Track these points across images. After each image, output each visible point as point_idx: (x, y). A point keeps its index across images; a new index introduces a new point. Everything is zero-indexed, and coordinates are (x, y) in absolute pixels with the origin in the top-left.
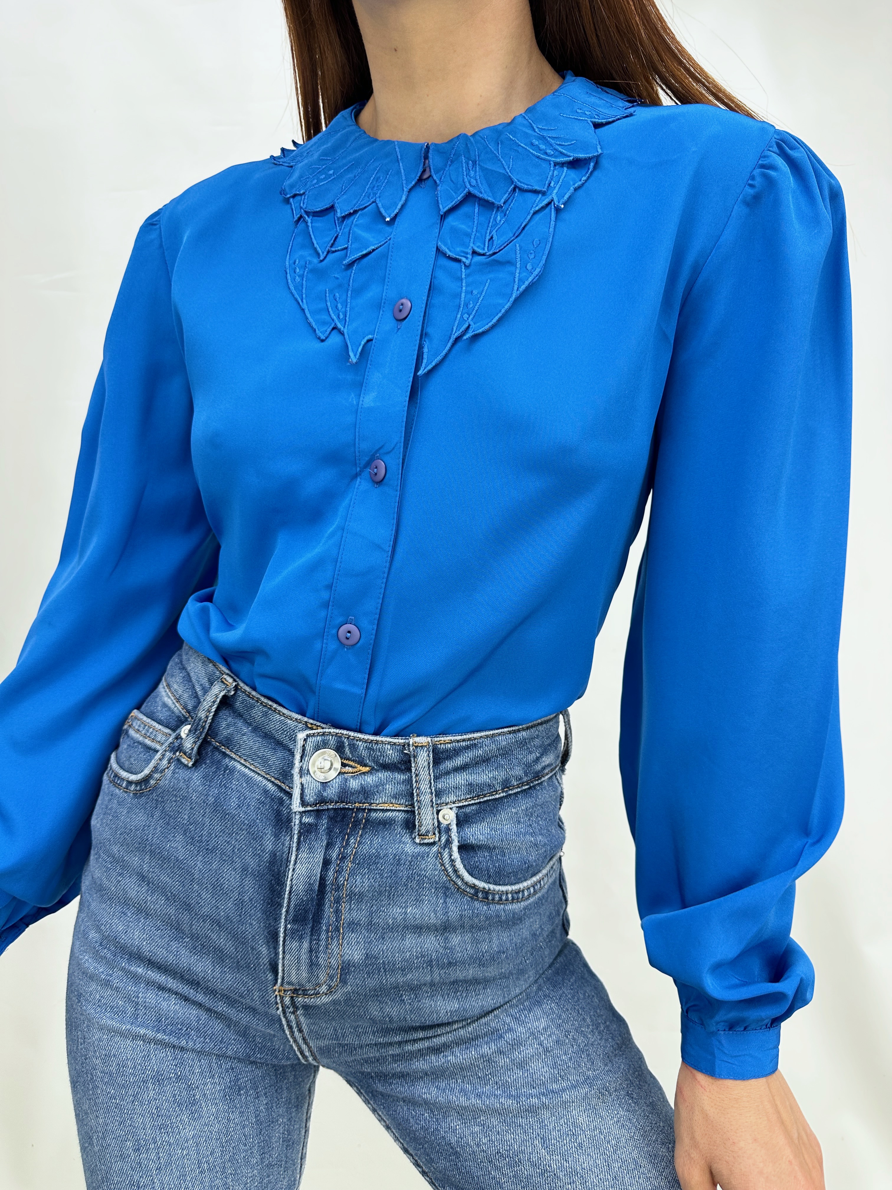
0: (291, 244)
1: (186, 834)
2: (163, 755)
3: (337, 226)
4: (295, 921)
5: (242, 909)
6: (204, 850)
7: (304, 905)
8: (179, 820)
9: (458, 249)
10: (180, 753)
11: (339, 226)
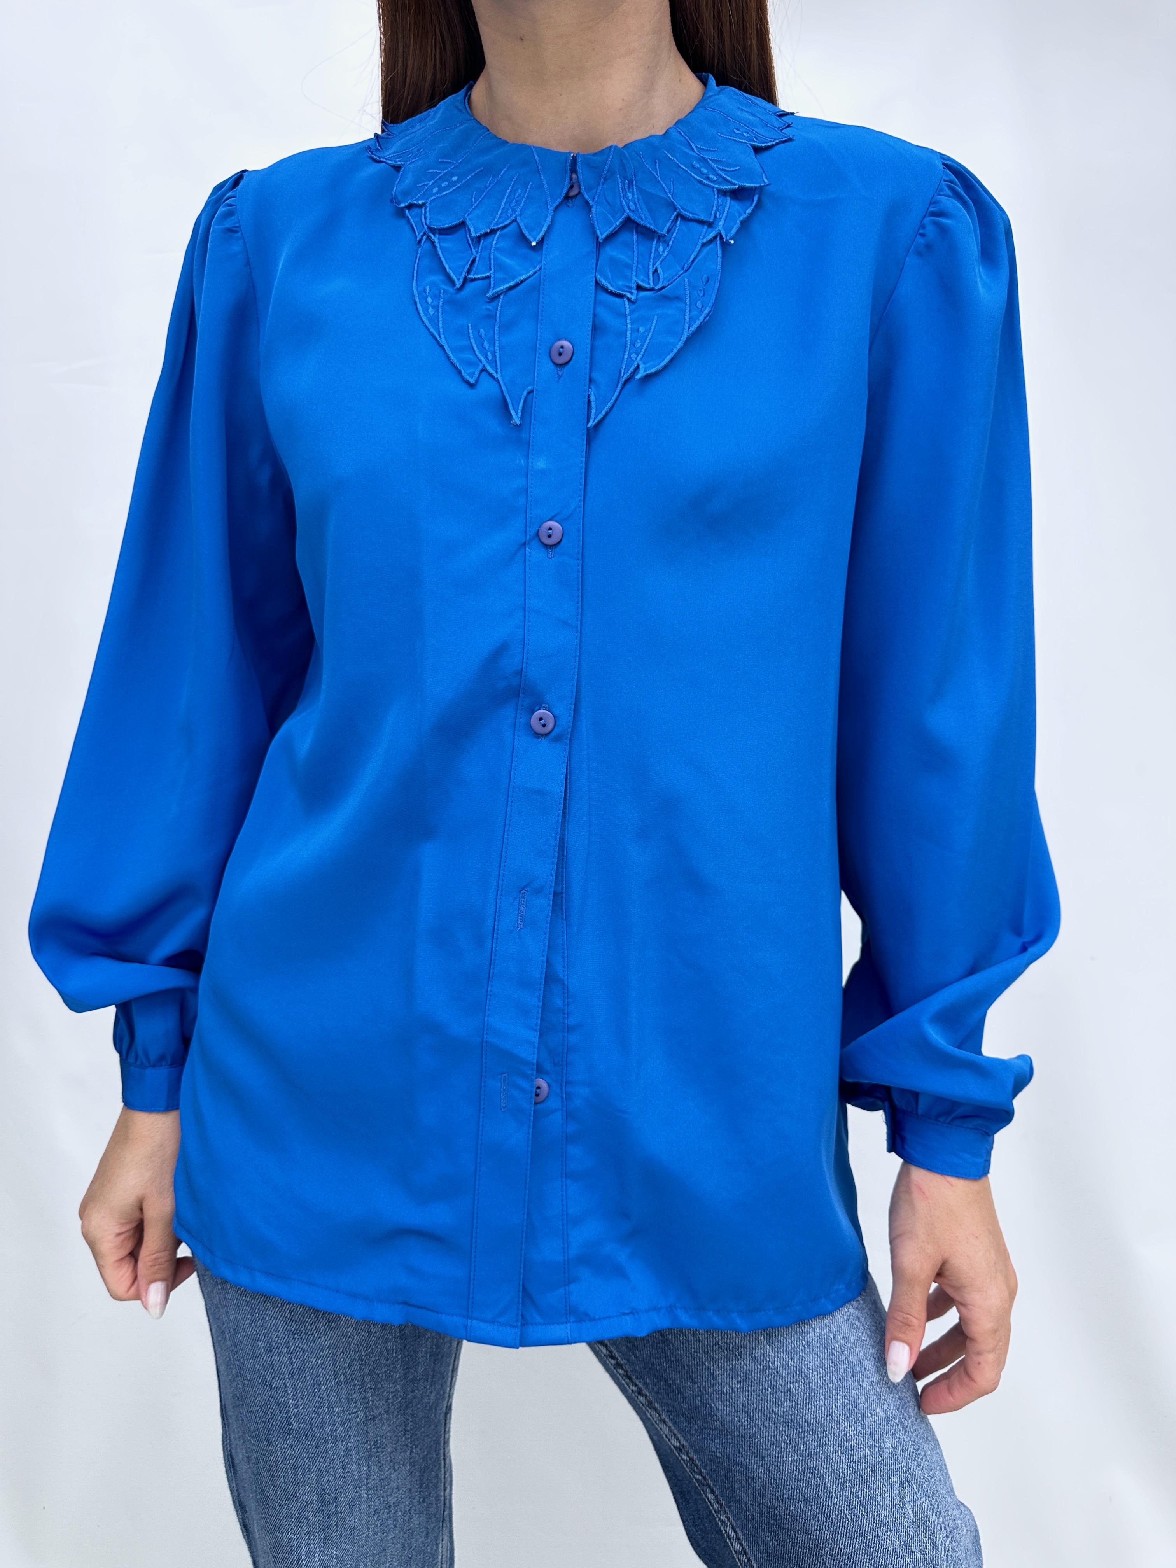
0: (416, 267)
3: (472, 247)
9: (620, 283)
11: (474, 248)
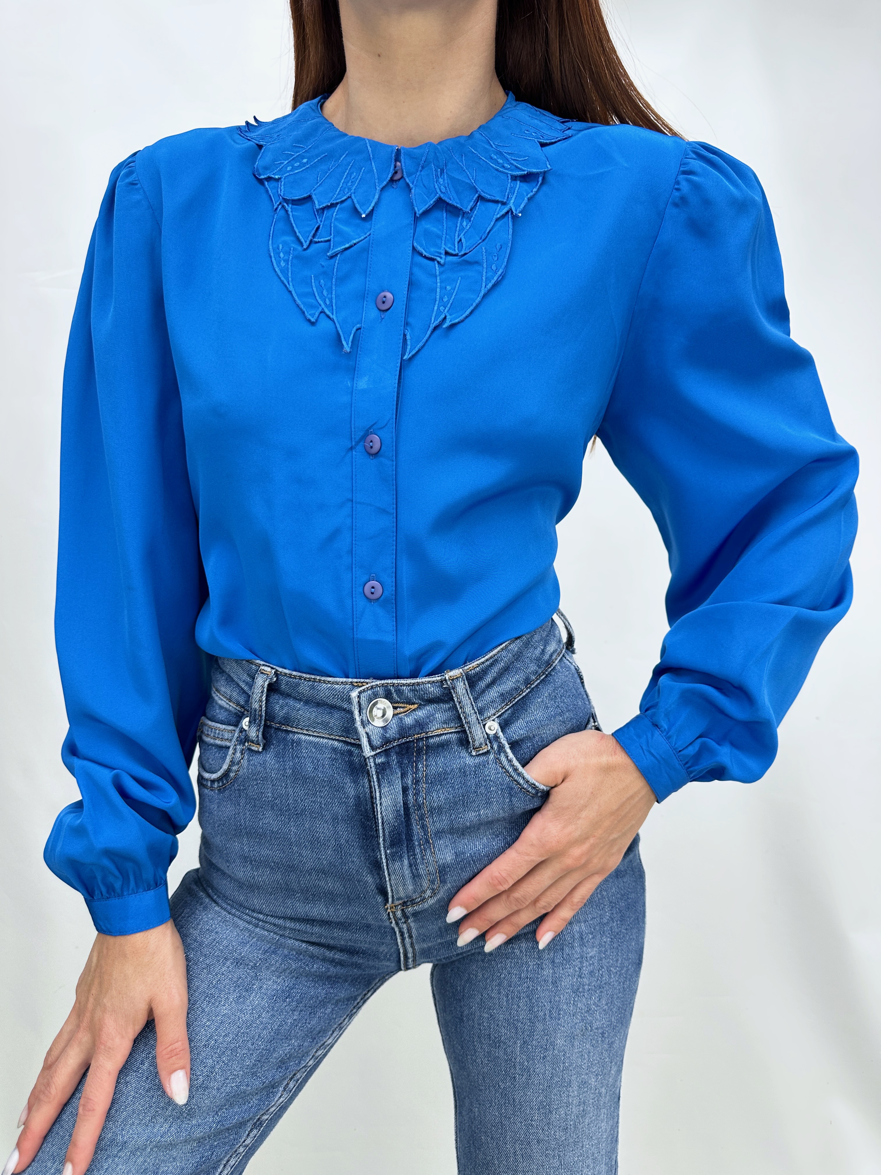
0: (272, 229)
1: (273, 808)
2: (235, 749)
4: (392, 845)
5: (341, 852)
6: (294, 816)
7: (396, 830)
8: (263, 800)
9: (431, 249)
10: (248, 743)
11: (319, 218)
